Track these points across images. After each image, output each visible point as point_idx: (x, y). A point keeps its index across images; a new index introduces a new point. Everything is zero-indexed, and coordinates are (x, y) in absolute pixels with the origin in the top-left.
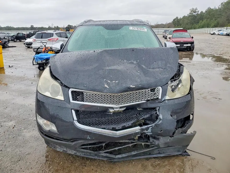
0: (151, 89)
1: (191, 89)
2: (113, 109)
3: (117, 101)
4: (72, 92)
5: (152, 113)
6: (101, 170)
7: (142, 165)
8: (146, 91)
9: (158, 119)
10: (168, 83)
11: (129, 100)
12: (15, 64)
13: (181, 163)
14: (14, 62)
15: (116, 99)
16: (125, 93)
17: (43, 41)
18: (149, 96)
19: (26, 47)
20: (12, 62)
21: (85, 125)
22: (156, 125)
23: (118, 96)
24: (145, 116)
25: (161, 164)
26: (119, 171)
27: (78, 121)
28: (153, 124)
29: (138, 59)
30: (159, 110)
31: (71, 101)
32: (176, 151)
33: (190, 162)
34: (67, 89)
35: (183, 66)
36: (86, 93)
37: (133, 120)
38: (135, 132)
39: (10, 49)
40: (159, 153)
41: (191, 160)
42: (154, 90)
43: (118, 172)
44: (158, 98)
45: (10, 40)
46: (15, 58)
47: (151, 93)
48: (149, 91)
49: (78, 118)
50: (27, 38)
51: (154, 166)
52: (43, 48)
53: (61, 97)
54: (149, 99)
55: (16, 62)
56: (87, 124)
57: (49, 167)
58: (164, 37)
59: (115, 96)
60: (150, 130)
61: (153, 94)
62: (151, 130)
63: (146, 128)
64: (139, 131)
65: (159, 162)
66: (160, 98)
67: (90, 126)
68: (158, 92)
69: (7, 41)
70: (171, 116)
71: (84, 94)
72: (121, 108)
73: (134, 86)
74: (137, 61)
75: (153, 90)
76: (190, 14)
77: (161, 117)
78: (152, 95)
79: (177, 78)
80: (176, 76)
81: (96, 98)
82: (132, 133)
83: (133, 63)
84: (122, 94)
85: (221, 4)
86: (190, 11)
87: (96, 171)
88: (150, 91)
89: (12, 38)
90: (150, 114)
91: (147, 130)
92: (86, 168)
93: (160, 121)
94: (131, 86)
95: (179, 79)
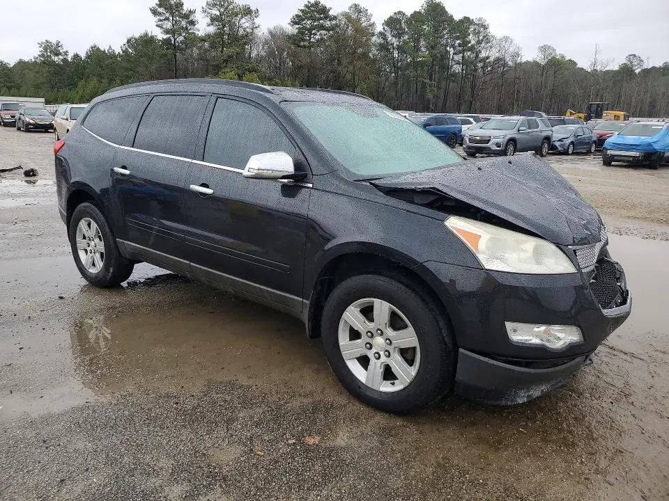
76: (42, 56)
85: (128, 43)
86: (41, 49)
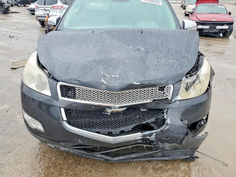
0: (159, 87)
1: (209, 85)
2: (111, 109)
3: (116, 100)
4: (61, 87)
5: (158, 117)
6: (96, 170)
7: (142, 168)
8: (152, 89)
9: (165, 124)
10: (181, 80)
11: (130, 100)
12: (16, 33)
13: (186, 168)
14: (15, 31)
15: (115, 97)
16: (126, 91)
17: (46, 9)
18: (156, 96)
19: (30, 13)
20: (13, 31)
21: (76, 127)
22: (161, 131)
23: (117, 94)
24: (150, 120)
25: (164, 168)
26: (116, 173)
27: (68, 121)
28: (158, 130)
29: (147, 45)
30: (167, 112)
31: (60, 97)
32: (183, 154)
33: (197, 167)
34: (55, 83)
35: (203, 56)
36: (79, 89)
37: (134, 124)
38: (135, 139)
39: (13, 15)
40: (163, 156)
41: (198, 165)
42: (163, 89)
43: (114, 174)
44: (167, 99)
45: (14, 4)
46: (17, 27)
47: (160, 92)
48: (156, 89)
49: (68, 118)
50: (31, 3)
51: (155, 170)
52: (46, 17)
53: (47, 92)
54: (156, 99)
55: (17, 32)
56: (78, 126)
57: (40, 162)
58: (182, 7)
59: (114, 94)
60: (153, 136)
61: (162, 93)
62: (155, 136)
63: (149, 134)
64: (140, 138)
65: (161, 165)
66: (170, 98)
67: (82, 128)
68: (168, 92)
69: (10, 5)
70: (182, 120)
71: (76, 89)
72: (120, 107)
73: (138, 84)
74: (146, 47)
75: (161, 88)
77: (168, 121)
78: (160, 95)
79: (194, 73)
80: (193, 70)
81: (90, 95)
82: (132, 140)
83: (140, 50)
84: (123, 92)
87: (90, 171)
88: (159, 90)
89: (16, 2)
90: (155, 118)
91: (150, 137)
92: (79, 167)
93: (167, 126)
94: (135, 83)
95: (197, 74)
